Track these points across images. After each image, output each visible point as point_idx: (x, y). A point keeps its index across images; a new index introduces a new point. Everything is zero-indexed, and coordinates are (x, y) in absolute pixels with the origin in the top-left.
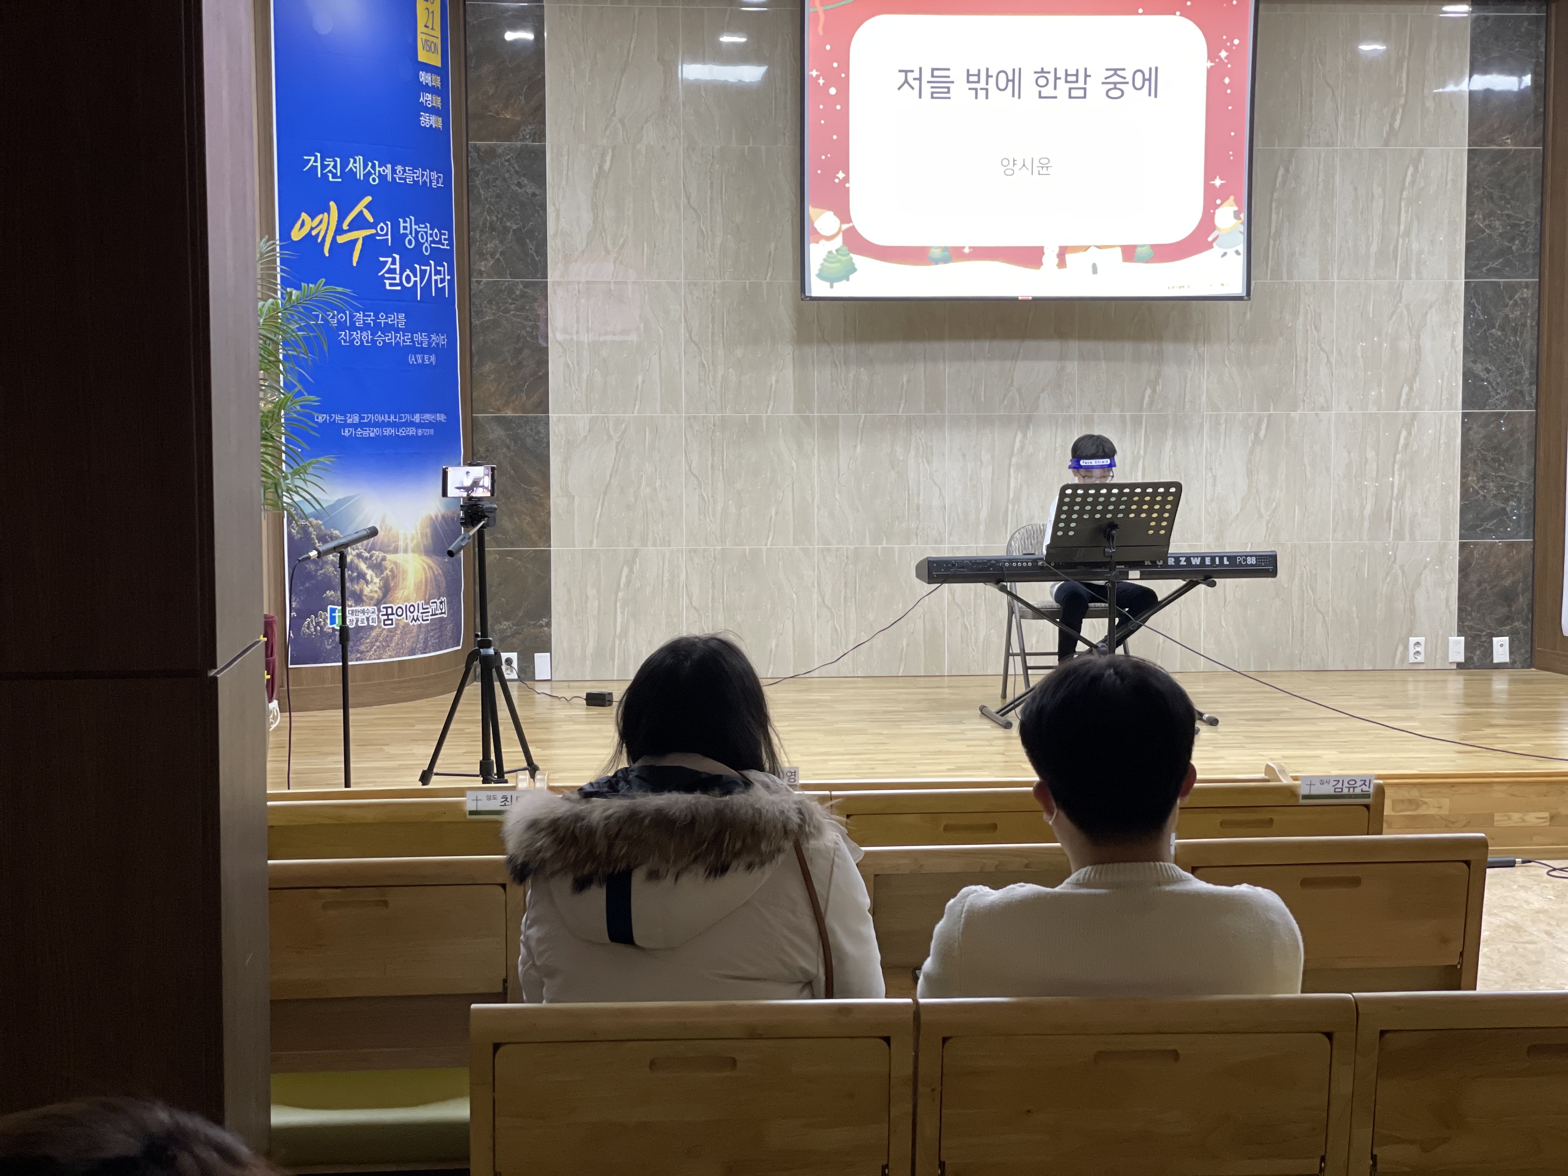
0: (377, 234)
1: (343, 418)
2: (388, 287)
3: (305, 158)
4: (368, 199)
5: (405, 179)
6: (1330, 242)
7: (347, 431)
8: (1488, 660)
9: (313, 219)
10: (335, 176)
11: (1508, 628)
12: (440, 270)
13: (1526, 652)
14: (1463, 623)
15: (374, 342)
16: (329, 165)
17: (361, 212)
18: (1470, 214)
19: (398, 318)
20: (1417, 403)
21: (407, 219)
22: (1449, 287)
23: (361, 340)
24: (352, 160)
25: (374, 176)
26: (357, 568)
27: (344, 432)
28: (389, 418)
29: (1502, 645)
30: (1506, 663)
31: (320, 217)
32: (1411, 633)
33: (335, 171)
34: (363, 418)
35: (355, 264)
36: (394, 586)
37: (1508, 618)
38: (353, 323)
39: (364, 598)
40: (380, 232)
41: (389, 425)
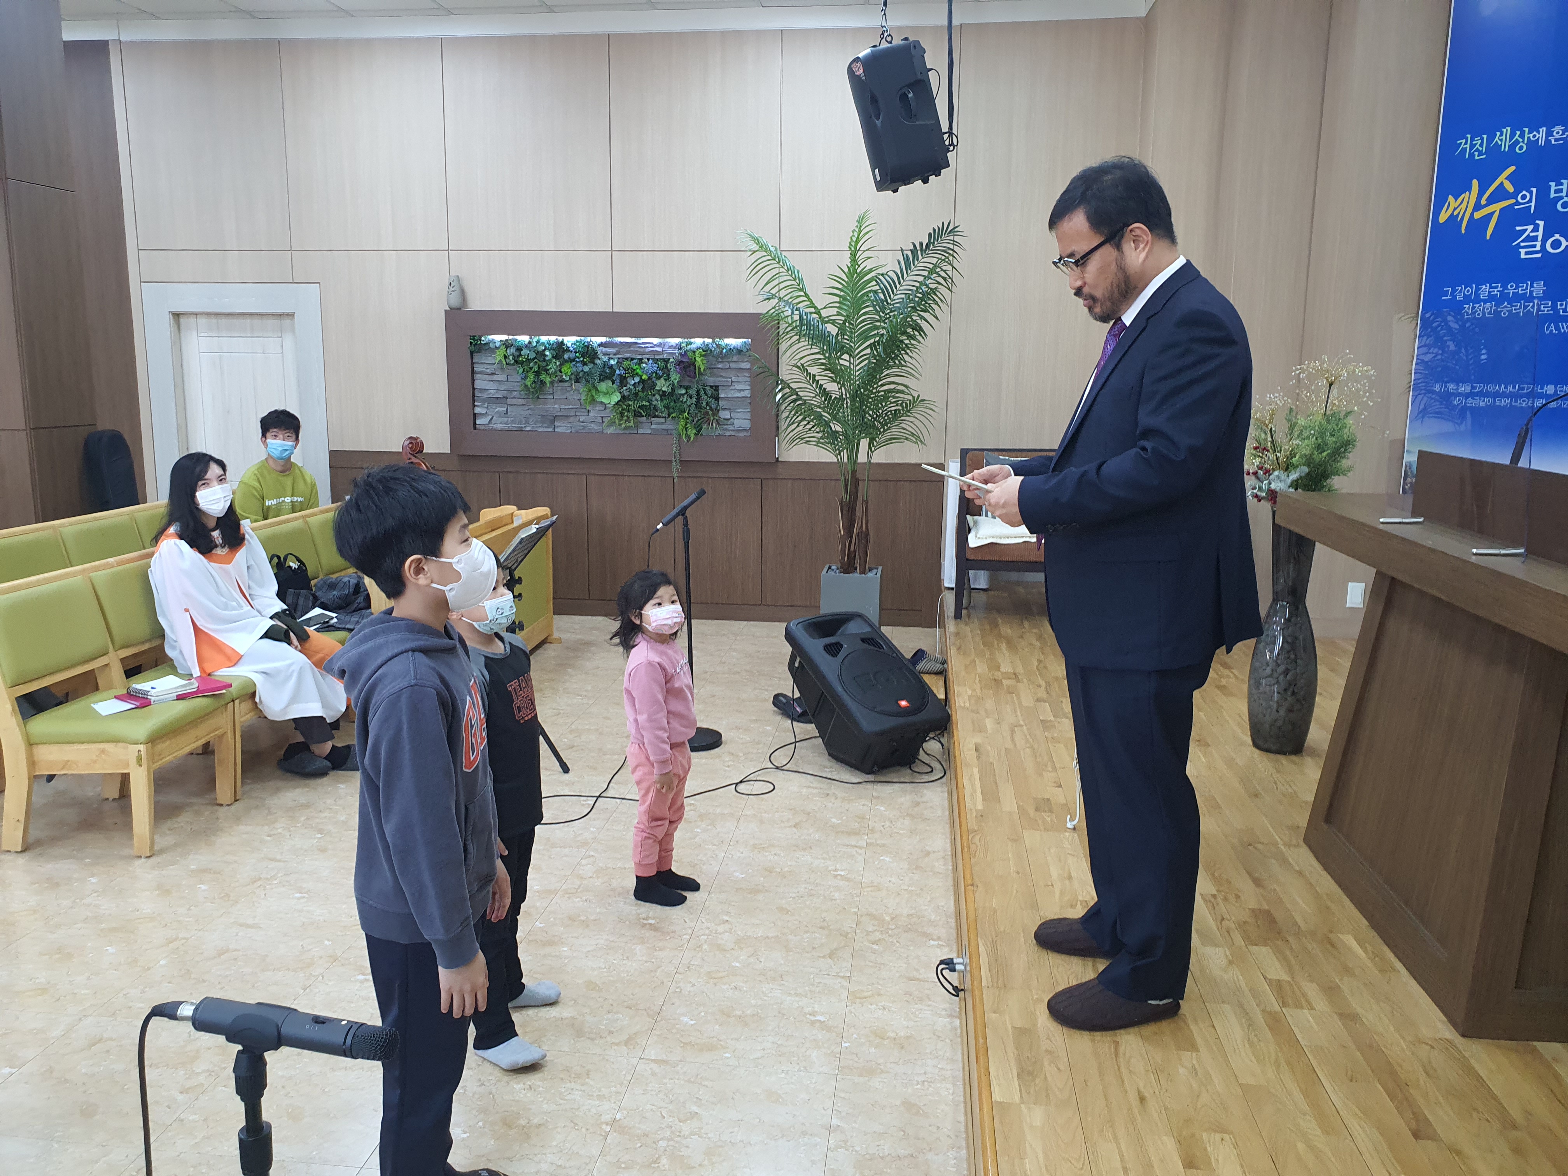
0: (1517, 204)
1: (1455, 387)
2: (1523, 256)
3: (1458, 141)
4: (1513, 168)
7: (1457, 400)
9: (1457, 199)
10: (1480, 154)
15: (1498, 313)
16: (1477, 144)
17: (1502, 183)
19: (1532, 286)
21: (1563, 181)
23: (1484, 313)
24: (1498, 134)
25: (1521, 144)
27: (1455, 400)
28: (1506, 388)
31: (1463, 196)
33: (1481, 149)
34: (1476, 388)
35: (1488, 238)
38: (1477, 295)
40: (1521, 201)
41: (1503, 395)
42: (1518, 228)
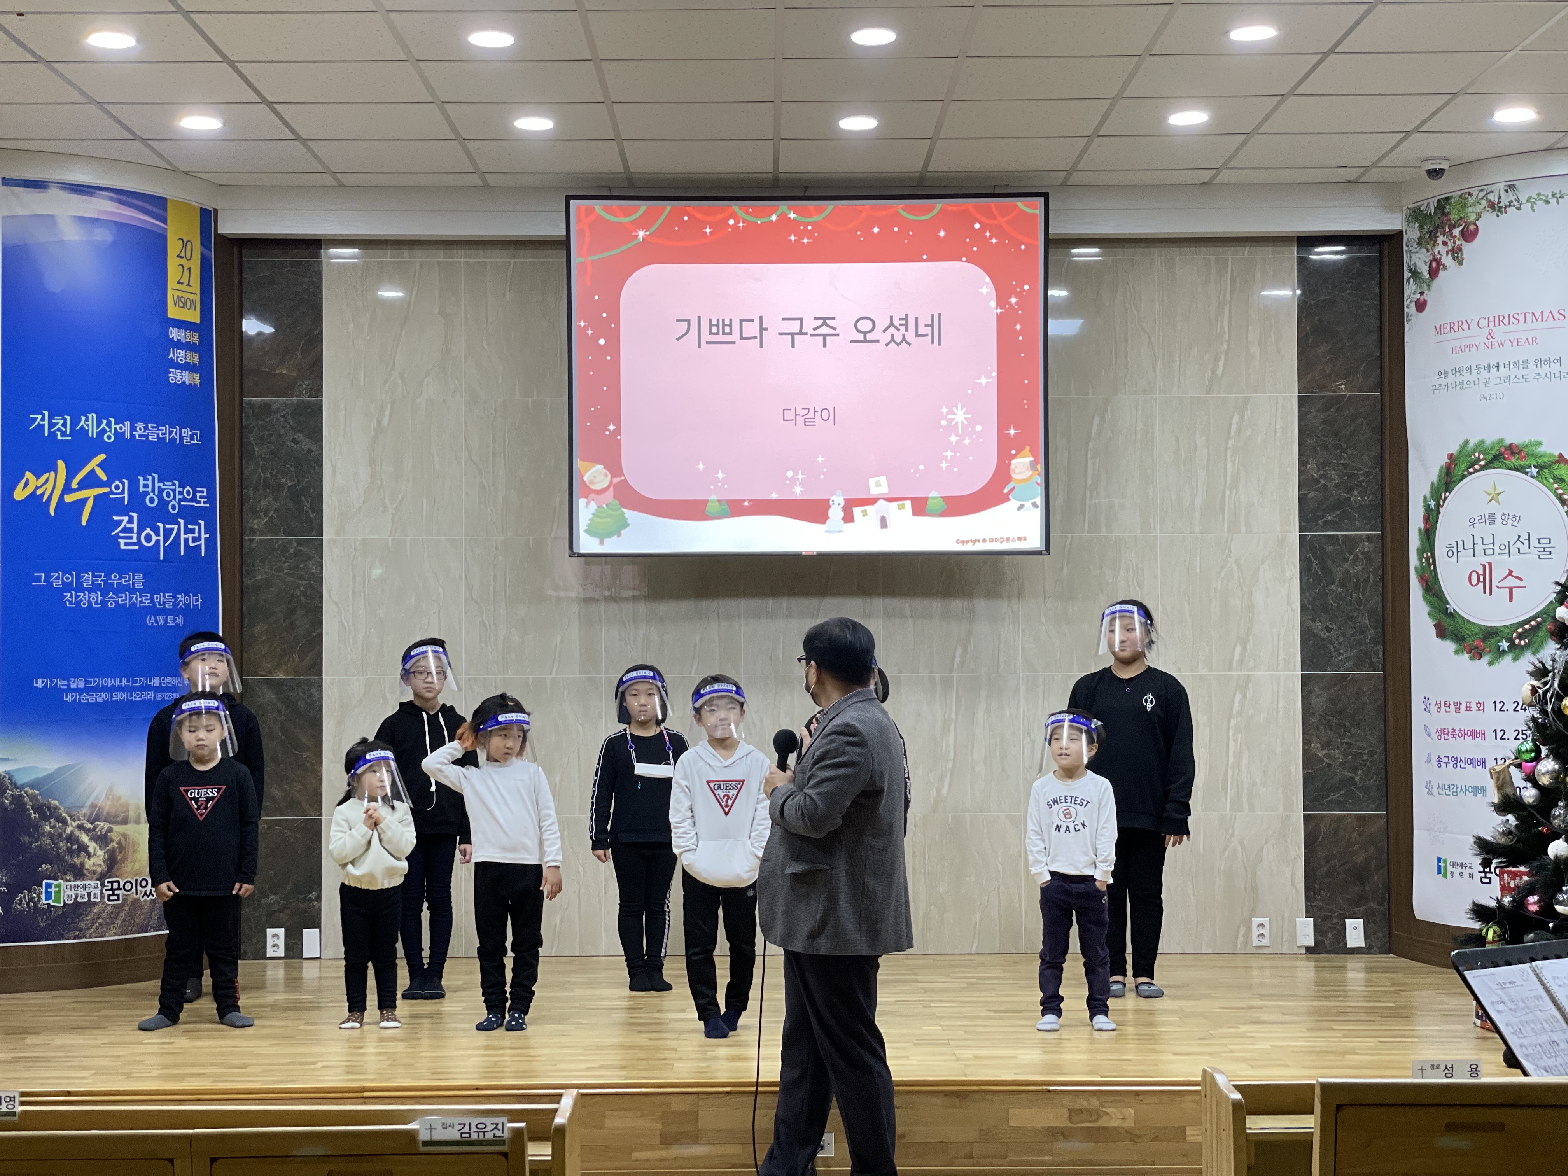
0: (112, 493)
1: (65, 682)
3: (32, 416)
4: (102, 457)
5: (147, 436)
6: (1151, 493)
7: (69, 697)
8: (1342, 945)
9: (38, 477)
10: (64, 434)
11: (1362, 909)
12: (194, 529)
13: (1384, 936)
14: (1311, 902)
15: (104, 603)
16: (57, 423)
17: (93, 471)
18: (1302, 463)
19: (134, 578)
20: (1252, 664)
21: (150, 478)
22: (1282, 541)
23: (89, 602)
24: (84, 418)
25: (109, 433)
26: (78, 841)
27: (67, 697)
28: (121, 681)
29: (1355, 928)
30: (1362, 948)
31: (47, 475)
32: (1253, 913)
33: (64, 429)
34: (90, 682)
35: (84, 524)
36: (121, 859)
37: (1361, 898)
38: (80, 584)
39: (86, 872)
40: (114, 491)
41: (120, 689)
42: (115, 518)
